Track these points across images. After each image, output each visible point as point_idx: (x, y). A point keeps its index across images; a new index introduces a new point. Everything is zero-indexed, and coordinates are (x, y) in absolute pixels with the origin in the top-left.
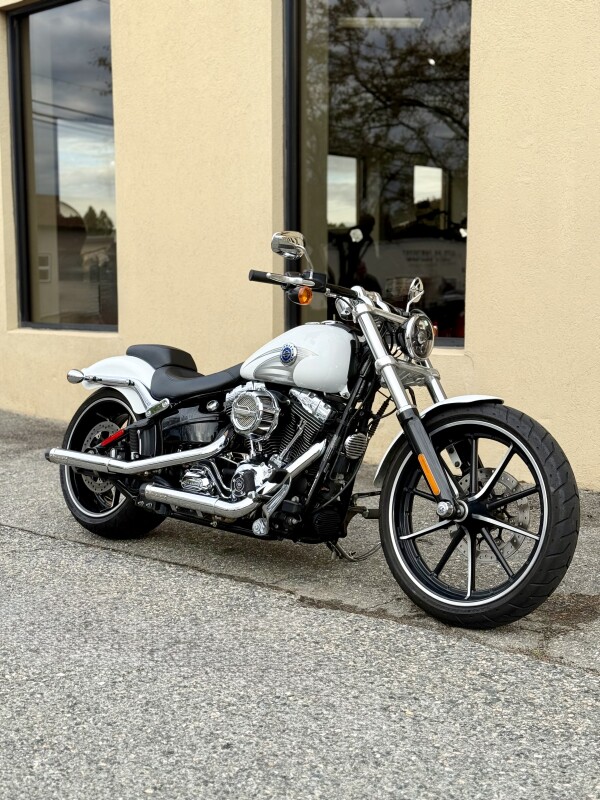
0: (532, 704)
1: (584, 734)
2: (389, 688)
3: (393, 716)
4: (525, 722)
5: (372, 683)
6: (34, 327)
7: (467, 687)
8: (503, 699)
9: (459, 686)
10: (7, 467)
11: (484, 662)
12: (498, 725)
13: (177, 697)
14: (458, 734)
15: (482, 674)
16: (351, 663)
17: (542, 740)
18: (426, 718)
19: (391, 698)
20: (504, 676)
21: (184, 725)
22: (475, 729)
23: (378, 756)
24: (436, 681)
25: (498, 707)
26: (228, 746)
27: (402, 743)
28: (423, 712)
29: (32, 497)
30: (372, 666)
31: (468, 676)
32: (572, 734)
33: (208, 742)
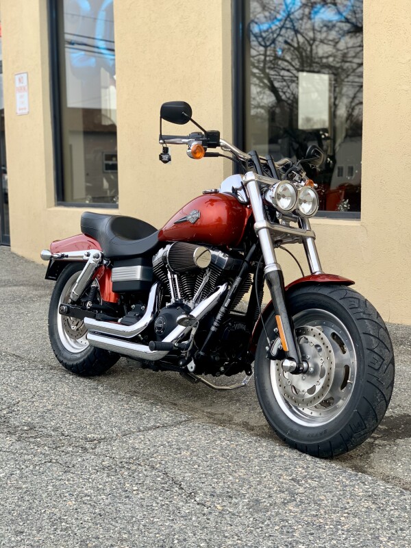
0: (319, 505)
1: (348, 531)
2: (213, 488)
3: (206, 509)
4: (306, 518)
5: (203, 483)
6: (66, 206)
7: (274, 489)
8: (298, 500)
9: (270, 488)
10: (27, 307)
11: (300, 469)
12: (283, 521)
14: (248, 526)
15: (292, 479)
17: (312, 534)
18: (230, 512)
19: (211, 495)
20: (309, 481)
21: (43, 511)
22: (263, 523)
23: (176, 542)
24: (254, 483)
25: (291, 507)
26: (66, 529)
27: (201, 532)
28: (230, 507)
29: (33, 331)
30: (210, 469)
31: (281, 480)
33: (53, 525)
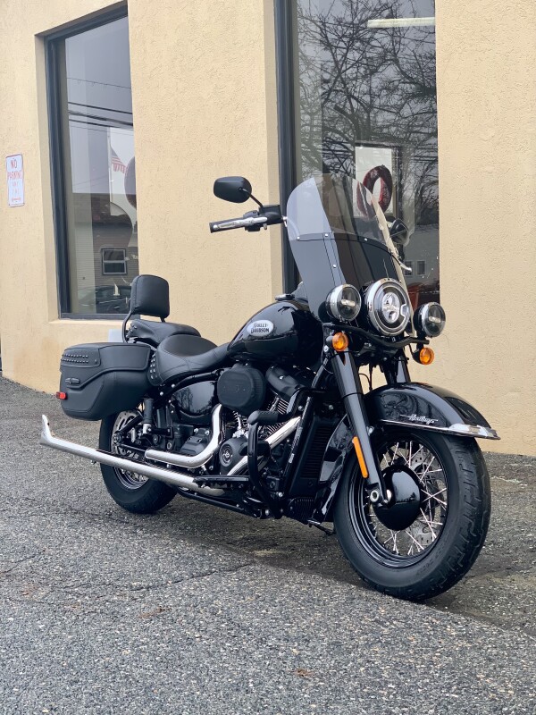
0: (408, 645)
1: (442, 669)
2: (286, 632)
3: (280, 654)
4: (394, 659)
5: (274, 628)
6: (72, 318)
7: (356, 632)
8: (383, 641)
9: (351, 631)
11: (383, 611)
12: (368, 662)
13: (100, 638)
14: (330, 669)
15: (375, 621)
16: (264, 611)
17: (402, 674)
18: (308, 656)
21: (96, 661)
22: (346, 665)
23: (251, 685)
24: (332, 626)
25: (376, 648)
26: (126, 677)
28: (308, 651)
30: (281, 614)
32: (430, 669)
33: (110, 673)
